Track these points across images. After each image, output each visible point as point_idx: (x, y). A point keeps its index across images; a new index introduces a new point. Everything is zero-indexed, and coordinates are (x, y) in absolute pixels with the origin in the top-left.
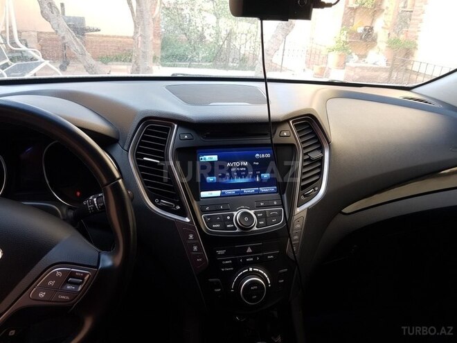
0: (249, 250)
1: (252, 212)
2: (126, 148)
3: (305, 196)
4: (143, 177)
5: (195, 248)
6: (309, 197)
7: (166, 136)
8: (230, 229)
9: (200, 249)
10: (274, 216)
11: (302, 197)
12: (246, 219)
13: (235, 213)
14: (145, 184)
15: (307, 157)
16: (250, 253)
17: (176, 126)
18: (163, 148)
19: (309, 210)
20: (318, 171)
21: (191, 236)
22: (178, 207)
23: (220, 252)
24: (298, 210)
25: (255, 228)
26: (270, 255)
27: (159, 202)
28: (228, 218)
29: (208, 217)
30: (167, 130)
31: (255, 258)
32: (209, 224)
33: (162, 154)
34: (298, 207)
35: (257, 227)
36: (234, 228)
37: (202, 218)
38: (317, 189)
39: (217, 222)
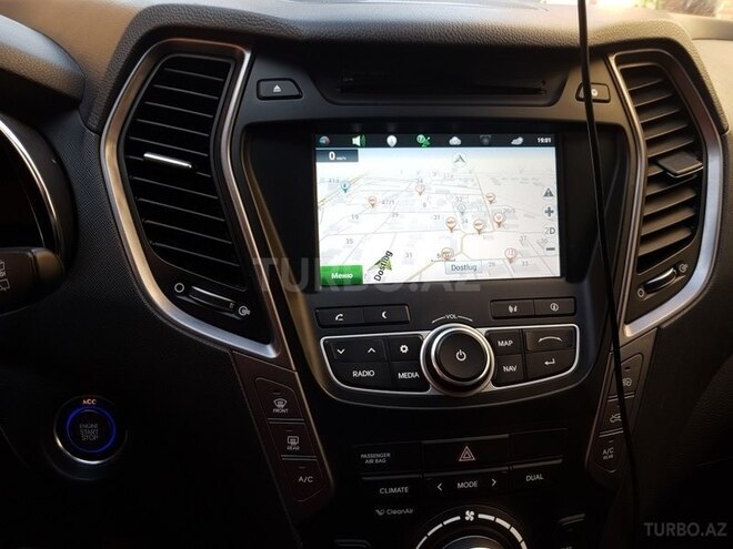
0: (467, 455)
1: (479, 334)
2: (94, 123)
3: (649, 289)
4: (140, 213)
5: (293, 442)
6: (664, 293)
7: (217, 89)
8: (408, 385)
9: (307, 446)
10: (550, 348)
11: (642, 294)
12: (461, 356)
13: (427, 336)
14: (147, 234)
15: (656, 171)
16: (468, 465)
17: (248, 56)
18: (206, 125)
19: (659, 331)
20: (685, 215)
21: (280, 405)
22: (245, 312)
23: (370, 458)
24: (629, 332)
25: (489, 387)
26: (533, 471)
27: (186, 293)
28: (404, 349)
29: (340, 344)
30: (222, 70)
31: (484, 480)
32: (342, 366)
33: (203, 144)
34: (627, 323)
35: (495, 384)
36: (421, 384)
37: (318, 349)
38: (684, 268)
39: (366, 363)
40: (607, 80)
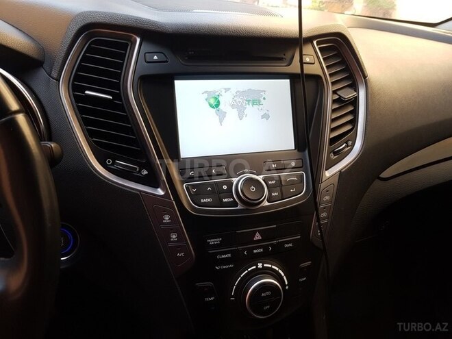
0: (258, 237)
1: (260, 178)
2: (54, 74)
3: (335, 153)
4: (85, 123)
5: (174, 236)
6: (341, 155)
7: (122, 57)
8: (228, 205)
9: (180, 236)
10: (292, 183)
11: (333, 157)
12: (253, 189)
13: (235, 180)
14: (89, 135)
15: (336, 97)
16: (258, 241)
17: (138, 40)
18: (118, 76)
19: (341, 173)
20: (350, 118)
21: (167, 218)
22: (145, 172)
23: (212, 242)
24: (328, 174)
25: (266, 203)
26: (287, 242)
27: (113, 164)
28: (225, 187)
29: (194, 186)
30: (125, 47)
31: (265, 248)
32: (195, 198)
33: (117, 86)
34: (326, 170)
35: (269, 202)
36: (234, 204)
37: (182, 189)
38: (350, 143)
39: (207, 195)
40: (313, 53)
